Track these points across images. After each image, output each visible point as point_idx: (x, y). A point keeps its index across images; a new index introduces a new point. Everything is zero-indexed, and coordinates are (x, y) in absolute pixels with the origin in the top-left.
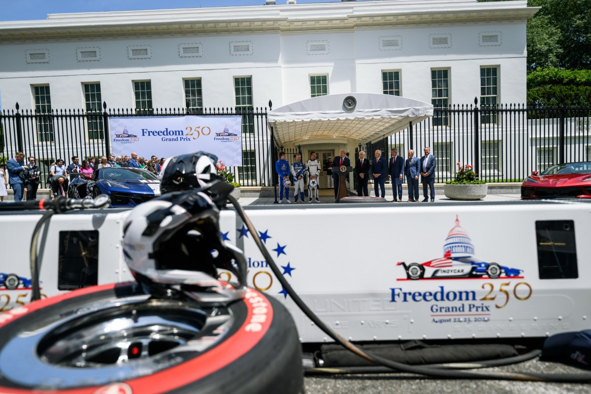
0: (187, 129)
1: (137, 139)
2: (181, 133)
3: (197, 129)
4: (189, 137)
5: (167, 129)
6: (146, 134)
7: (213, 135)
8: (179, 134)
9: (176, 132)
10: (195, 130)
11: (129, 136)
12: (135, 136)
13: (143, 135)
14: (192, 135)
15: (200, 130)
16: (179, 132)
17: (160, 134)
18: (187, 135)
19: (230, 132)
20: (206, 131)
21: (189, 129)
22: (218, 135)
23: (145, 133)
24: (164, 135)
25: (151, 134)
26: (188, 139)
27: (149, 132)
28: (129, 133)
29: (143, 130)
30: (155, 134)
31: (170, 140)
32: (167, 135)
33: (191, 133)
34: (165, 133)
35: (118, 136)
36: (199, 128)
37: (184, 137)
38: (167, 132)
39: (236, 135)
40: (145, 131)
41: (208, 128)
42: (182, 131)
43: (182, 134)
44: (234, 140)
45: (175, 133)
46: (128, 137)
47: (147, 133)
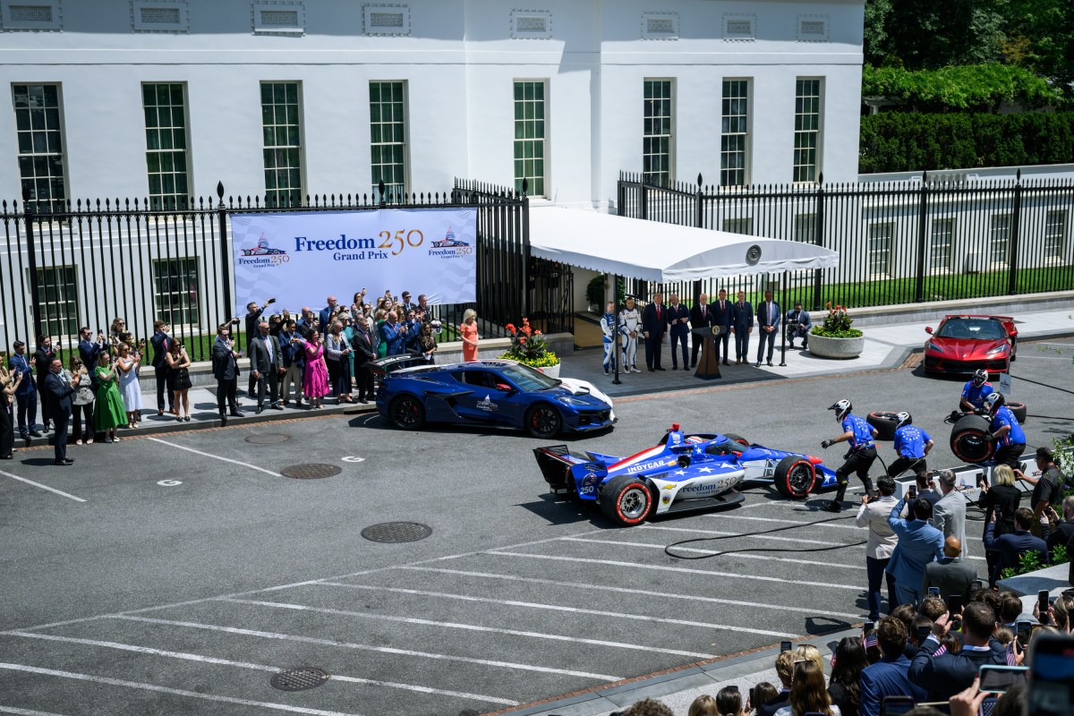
0: (381, 235)
1: (286, 259)
2: (370, 243)
3: (400, 235)
4: (384, 250)
5: (344, 236)
6: (304, 248)
7: (427, 245)
8: (367, 247)
9: (360, 241)
10: (396, 238)
11: (270, 252)
12: (282, 252)
13: (298, 249)
14: (390, 246)
15: (404, 236)
16: (366, 241)
17: (331, 246)
18: (381, 246)
19: (456, 239)
20: (415, 238)
21: (385, 235)
22: (437, 245)
23: (301, 246)
24: (338, 248)
25: (313, 246)
26: (383, 256)
27: (309, 243)
28: (270, 247)
29: (298, 239)
30: (321, 247)
31: (349, 258)
32: (344, 247)
33: (389, 243)
34: (341, 245)
35: (248, 253)
36: (402, 232)
37: (376, 250)
38: (344, 242)
39: (466, 245)
40: (301, 241)
41: (420, 232)
42: (372, 240)
43: (373, 246)
44: (463, 253)
45: (358, 243)
46: (267, 254)
47: (306, 244)
